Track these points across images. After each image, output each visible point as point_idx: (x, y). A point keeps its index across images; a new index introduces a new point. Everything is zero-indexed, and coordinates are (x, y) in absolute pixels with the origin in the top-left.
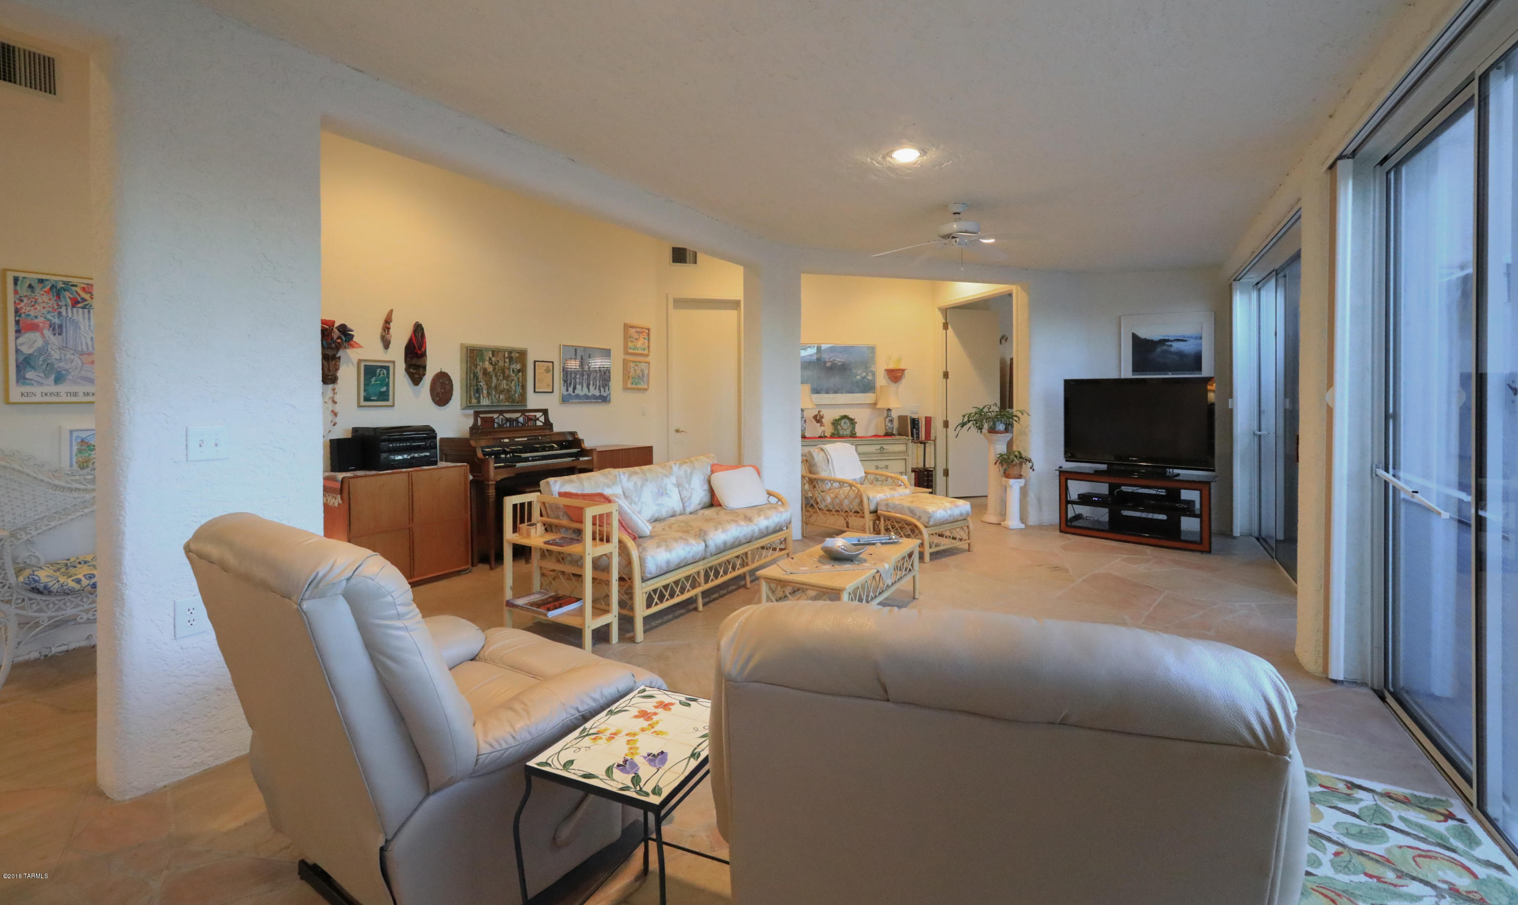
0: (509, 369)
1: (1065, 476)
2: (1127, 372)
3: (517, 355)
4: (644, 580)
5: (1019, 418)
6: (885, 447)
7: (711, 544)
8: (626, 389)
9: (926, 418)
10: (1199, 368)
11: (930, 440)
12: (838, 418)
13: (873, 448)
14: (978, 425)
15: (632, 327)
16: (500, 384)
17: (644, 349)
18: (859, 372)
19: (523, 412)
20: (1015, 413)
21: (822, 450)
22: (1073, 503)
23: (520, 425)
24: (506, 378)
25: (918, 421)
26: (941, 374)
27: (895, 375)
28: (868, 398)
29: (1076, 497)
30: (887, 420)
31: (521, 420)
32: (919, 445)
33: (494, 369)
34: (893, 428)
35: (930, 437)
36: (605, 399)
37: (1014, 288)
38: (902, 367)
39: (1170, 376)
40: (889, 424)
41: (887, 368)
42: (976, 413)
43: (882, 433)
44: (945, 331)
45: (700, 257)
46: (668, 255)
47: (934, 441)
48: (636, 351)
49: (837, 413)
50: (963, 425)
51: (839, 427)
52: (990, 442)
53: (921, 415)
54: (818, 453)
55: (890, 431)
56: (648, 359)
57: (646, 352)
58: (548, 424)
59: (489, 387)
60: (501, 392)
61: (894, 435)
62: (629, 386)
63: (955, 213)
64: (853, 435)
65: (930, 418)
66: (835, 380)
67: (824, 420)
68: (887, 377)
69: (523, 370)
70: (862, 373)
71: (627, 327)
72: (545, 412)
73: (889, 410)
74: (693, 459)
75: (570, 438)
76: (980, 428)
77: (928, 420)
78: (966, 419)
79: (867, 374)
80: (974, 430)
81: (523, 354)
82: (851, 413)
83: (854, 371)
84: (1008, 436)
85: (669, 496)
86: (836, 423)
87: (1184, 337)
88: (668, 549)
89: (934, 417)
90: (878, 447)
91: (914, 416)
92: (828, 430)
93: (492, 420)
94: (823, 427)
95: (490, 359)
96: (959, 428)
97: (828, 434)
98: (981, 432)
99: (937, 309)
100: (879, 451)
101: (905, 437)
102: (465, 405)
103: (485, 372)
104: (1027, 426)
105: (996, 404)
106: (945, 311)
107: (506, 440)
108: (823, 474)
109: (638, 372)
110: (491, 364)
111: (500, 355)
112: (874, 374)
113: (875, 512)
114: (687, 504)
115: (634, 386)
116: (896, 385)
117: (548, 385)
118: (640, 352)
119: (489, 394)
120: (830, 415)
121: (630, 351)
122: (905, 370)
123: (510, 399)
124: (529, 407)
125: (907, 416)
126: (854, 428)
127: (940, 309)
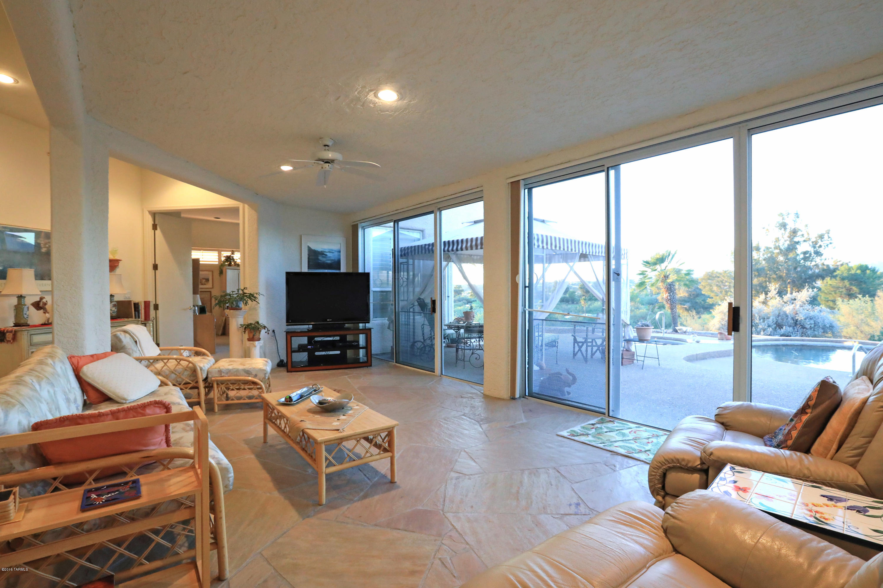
1: (290, 334)
2: (305, 269)
9: (145, 302)
10: (339, 269)
11: (149, 320)
21: (126, 332)
22: (295, 352)
25: (138, 305)
26: (151, 267)
27: (112, 265)
29: (297, 346)
30: (112, 305)
37: (241, 205)
38: (117, 258)
39: (326, 271)
40: (113, 309)
44: (153, 231)
47: (152, 321)
53: (140, 300)
54: (124, 336)
55: (113, 314)
63: (325, 146)
65: (149, 302)
73: (112, 296)
77: (147, 304)
87: (332, 250)
89: (151, 302)
91: (134, 301)
94: (47, 314)
99: (147, 212)
101: (130, 319)
104: (257, 304)
106: (154, 215)
113: (205, 380)
122: (120, 260)
127: (150, 212)
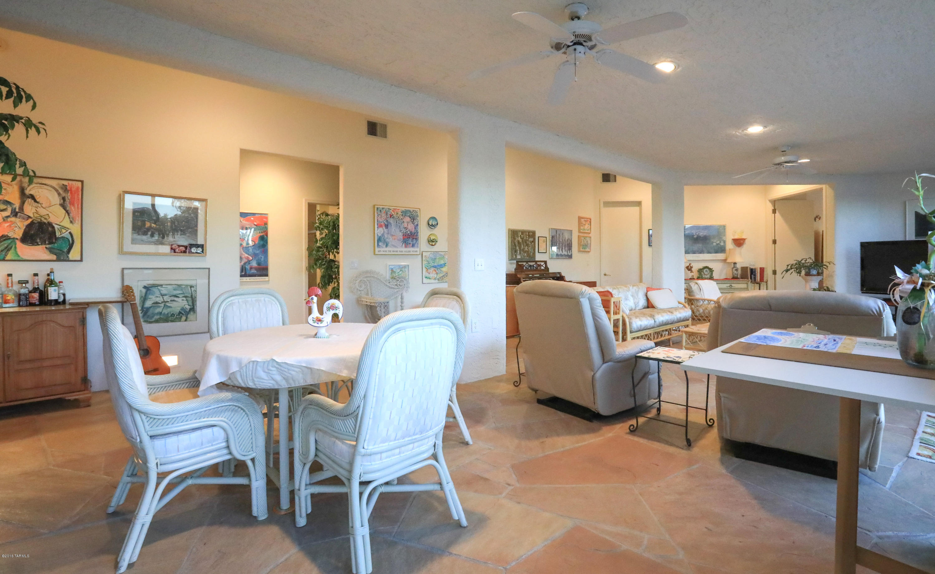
0: (528, 241)
2: (911, 236)
3: (532, 234)
4: (631, 332)
5: (827, 266)
6: (733, 285)
7: (657, 320)
8: (579, 251)
9: (761, 268)
11: (763, 282)
12: (701, 268)
13: (724, 286)
14: (797, 271)
15: (582, 218)
16: (524, 248)
17: (588, 230)
18: (715, 241)
19: (536, 262)
20: (824, 263)
21: (697, 283)
23: (535, 268)
24: (527, 245)
25: (755, 270)
26: (771, 242)
27: (739, 242)
28: (721, 256)
30: (734, 270)
31: (535, 266)
32: (756, 285)
33: (522, 241)
34: (738, 274)
35: (763, 280)
36: (570, 257)
37: (824, 186)
38: (744, 237)
40: (735, 272)
41: (733, 238)
42: (796, 264)
43: (731, 277)
44: (774, 214)
45: (618, 178)
46: (600, 178)
47: (767, 282)
48: (584, 231)
49: (701, 265)
50: (787, 271)
51: (702, 273)
52: (806, 281)
53: (757, 266)
54: (694, 285)
55: (736, 276)
56: (590, 235)
57: (589, 231)
58: (547, 269)
59: (520, 250)
60: (525, 252)
61: (738, 278)
62: (581, 250)
63: (782, 151)
64: (711, 278)
65: (764, 268)
66: (699, 246)
67: (693, 269)
68: (733, 244)
69: (534, 241)
70: (717, 241)
71: (580, 218)
72: (545, 262)
73: (735, 263)
74: (618, 287)
75: (558, 276)
76: (799, 273)
77: (762, 270)
78: (789, 267)
79: (720, 242)
80: (795, 274)
81: (534, 233)
82: (711, 265)
83: (712, 240)
84: (820, 278)
85: (630, 301)
86: (700, 271)
88: (641, 320)
89: (766, 268)
90: (729, 285)
91: (752, 267)
92: (696, 275)
93: (523, 266)
94: (692, 273)
95: (521, 236)
96: (785, 272)
97: (695, 277)
98: (800, 275)
99: (768, 202)
100: (729, 288)
101: (746, 280)
102: (510, 258)
103: (518, 241)
104: (834, 272)
105: (810, 258)
106: (774, 202)
107: (531, 275)
108: (698, 296)
109: (585, 242)
110: (521, 238)
111: (525, 234)
112: (725, 242)
114: (637, 306)
115: (583, 250)
116: (740, 248)
117: (544, 249)
118: (586, 231)
119: (520, 253)
120: (696, 267)
121: (581, 231)
122: (746, 239)
123: (528, 255)
124: (537, 259)
125: (747, 267)
126: (712, 274)
127: (770, 201)
